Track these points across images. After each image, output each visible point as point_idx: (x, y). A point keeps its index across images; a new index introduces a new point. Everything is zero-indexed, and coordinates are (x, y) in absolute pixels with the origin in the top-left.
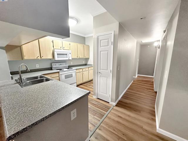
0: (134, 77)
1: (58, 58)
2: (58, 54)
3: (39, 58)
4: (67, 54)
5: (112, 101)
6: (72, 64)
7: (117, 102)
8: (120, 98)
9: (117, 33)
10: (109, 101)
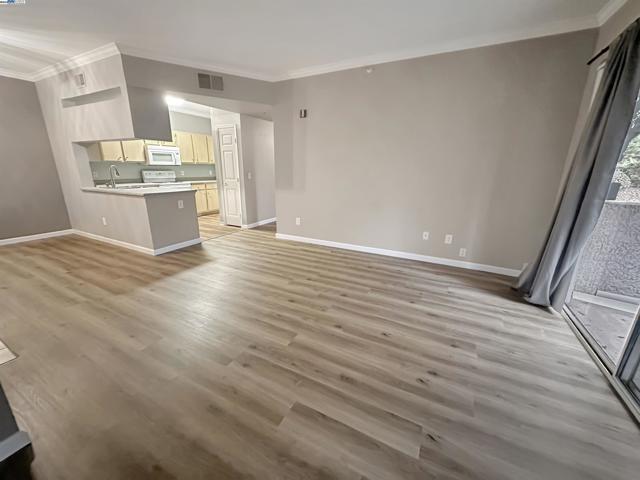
1: (154, 160)
2: (153, 154)
3: (122, 159)
4: (170, 155)
5: (244, 223)
6: (183, 174)
7: (252, 225)
8: (261, 223)
9: (239, 127)
10: (241, 224)
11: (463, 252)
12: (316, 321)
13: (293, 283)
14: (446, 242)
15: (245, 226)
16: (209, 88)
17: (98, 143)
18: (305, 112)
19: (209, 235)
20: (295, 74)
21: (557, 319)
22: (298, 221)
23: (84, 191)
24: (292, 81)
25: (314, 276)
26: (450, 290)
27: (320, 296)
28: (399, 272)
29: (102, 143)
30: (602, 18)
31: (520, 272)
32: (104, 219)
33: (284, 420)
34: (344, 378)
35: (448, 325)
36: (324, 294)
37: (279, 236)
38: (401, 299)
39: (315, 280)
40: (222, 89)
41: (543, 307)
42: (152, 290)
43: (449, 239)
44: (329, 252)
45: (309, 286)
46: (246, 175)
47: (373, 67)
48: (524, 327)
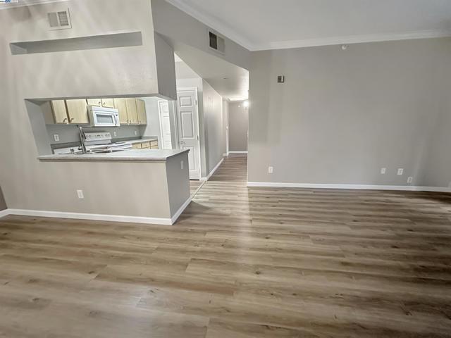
0: (224, 155)
1: (98, 121)
2: (98, 116)
3: (67, 121)
4: (111, 116)
5: (202, 176)
6: (116, 135)
7: (208, 177)
8: (211, 174)
9: (201, 90)
10: (200, 178)
11: (410, 180)
14: (399, 174)
16: (216, 49)
17: (49, 101)
22: (271, 170)
23: (41, 160)
24: (270, 52)
29: (53, 101)
32: (79, 191)
37: (249, 184)
43: (400, 172)
47: (348, 46)
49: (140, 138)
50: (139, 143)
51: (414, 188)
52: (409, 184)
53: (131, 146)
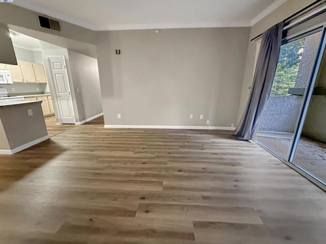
4: (2, 76)
5: (77, 122)
6: (14, 91)
7: (83, 122)
8: (88, 120)
9: (68, 58)
10: (75, 122)
11: (208, 122)
12: (166, 171)
13: (135, 153)
15: (79, 123)
16: (50, 28)
18: (119, 51)
19: (54, 132)
20: (111, 28)
21: (254, 144)
22: (119, 116)
25: (145, 146)
26: (212, 140)
27: (157, 157)
28: (185, 136)
30: (253, 23)
31: (235, 128)
33: (195, 235)
34: (204, 198)
35: (224, 157)
36: (158, 155)
37: (106, 126)
38: (196, 149)
39: (146, 148)
40: (60, 30)
41: (247, 140)
42: (30, 182)
43: (202, 117)
44: (143, 131)
45: (145, 152)
46: (76, 90)
47: (159, 30)
48: (248, 150)
49: (43, 93)
50: (34, 97)
51: (211, 128)
52: (208, 125)
53: (24, 99)
